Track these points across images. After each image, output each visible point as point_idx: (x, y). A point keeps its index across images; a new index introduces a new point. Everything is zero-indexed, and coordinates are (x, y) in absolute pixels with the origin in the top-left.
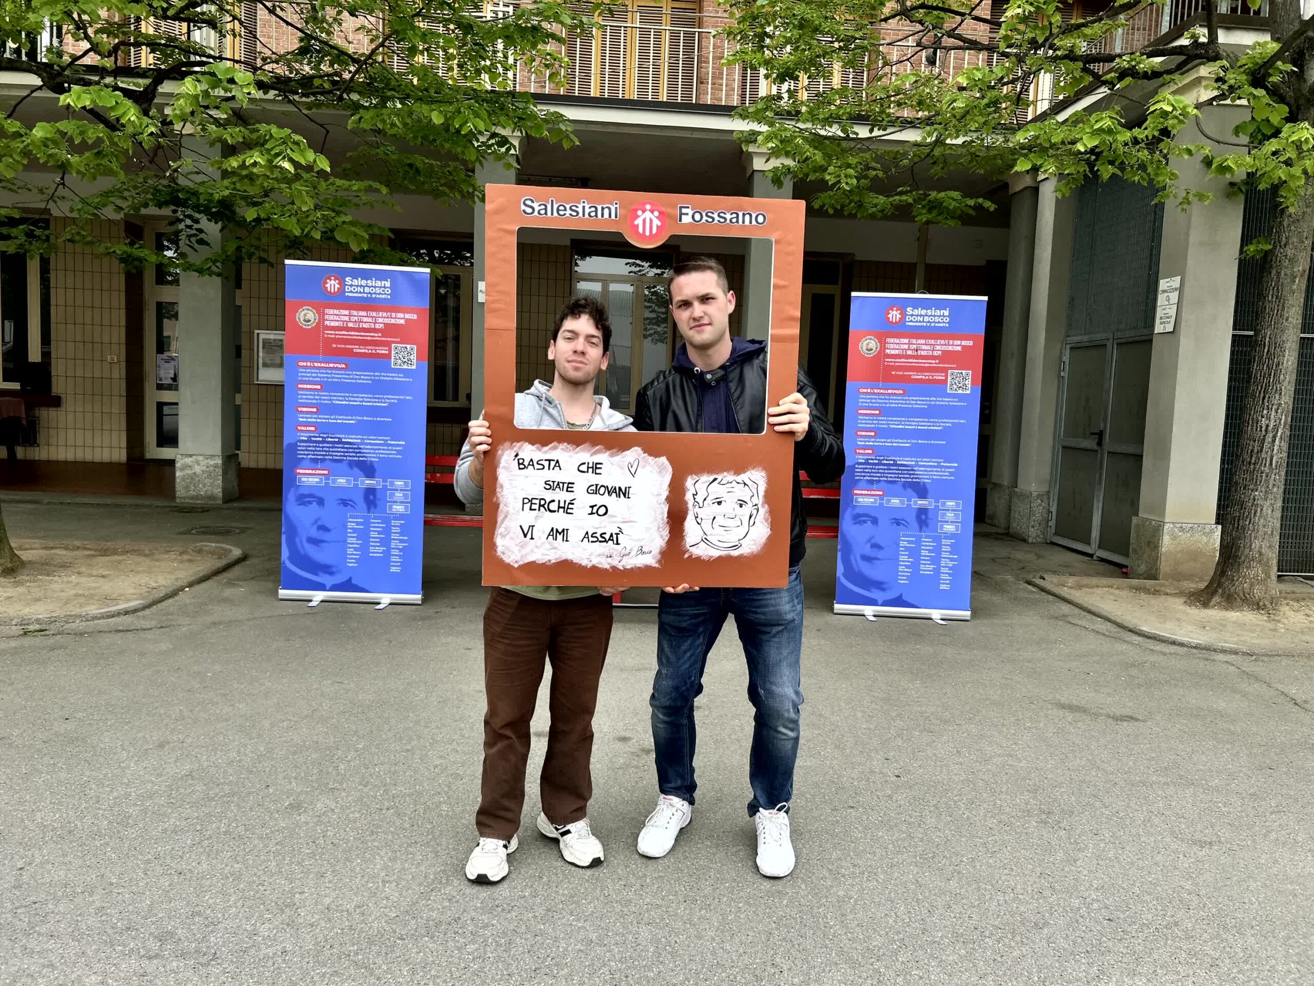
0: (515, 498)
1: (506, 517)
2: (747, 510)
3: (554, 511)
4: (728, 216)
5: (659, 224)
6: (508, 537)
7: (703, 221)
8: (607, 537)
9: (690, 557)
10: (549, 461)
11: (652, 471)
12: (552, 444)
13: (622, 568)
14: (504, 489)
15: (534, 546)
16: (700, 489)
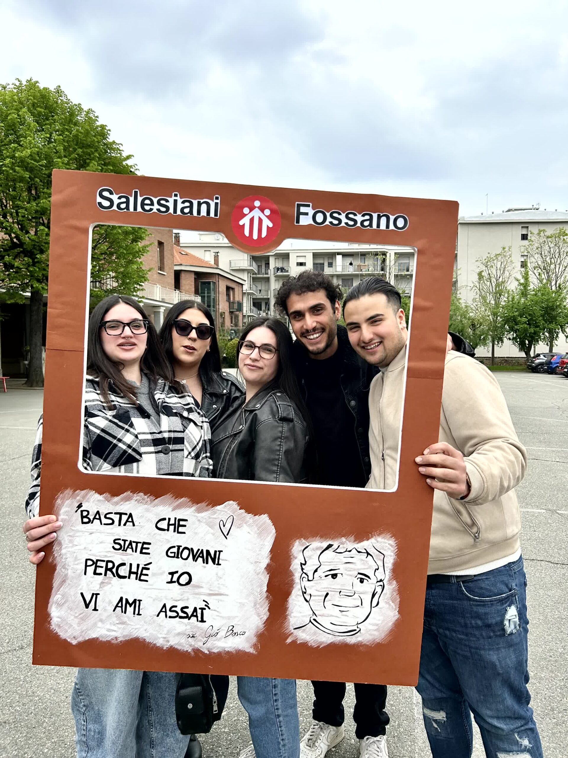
0: (76, 559)
1: (64, 581)
2: (369, 587)
3: (124, 577)
5: (271, 225)
6: (67, 605)
8: (190, 611)
9: (294, 642)
10: (121, 514)
11: (250, 532)
12: (125, 494)
13: (207, 652)
14: (63, 547)
15: (98, 619)
16: (310, 558)
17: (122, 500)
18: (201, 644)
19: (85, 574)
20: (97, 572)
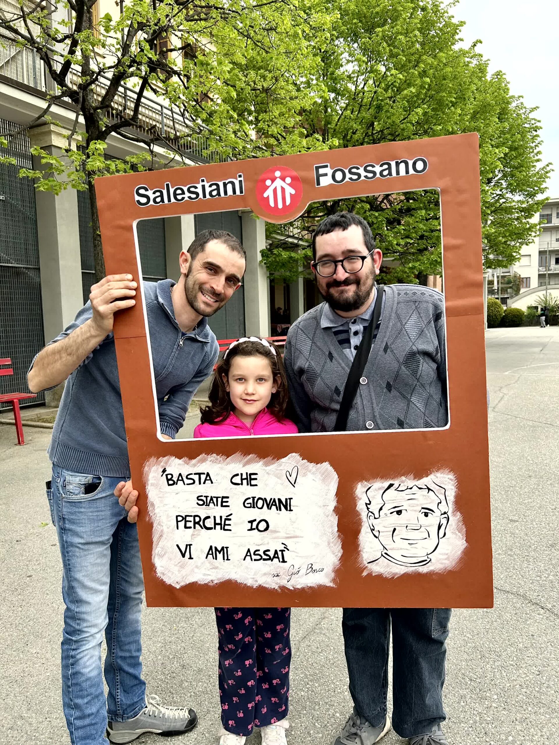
0: (168, 516)
1: (161, 536)
2: (434, 520)
3: (211, 528)
4: (378, 169)
5: (293, 192)
7: (347, 179)
8: (271, 554)
9: (370, 575)
10: (200, 474)
11: (315, 479)
12: (200, 456)
13: (291, 588)
14: (156, 507)
15: (194, 566)
16: (374, 498)
17: (199, 462)
18: (285, 582)
19: (178, 528)
20: (188, 525)
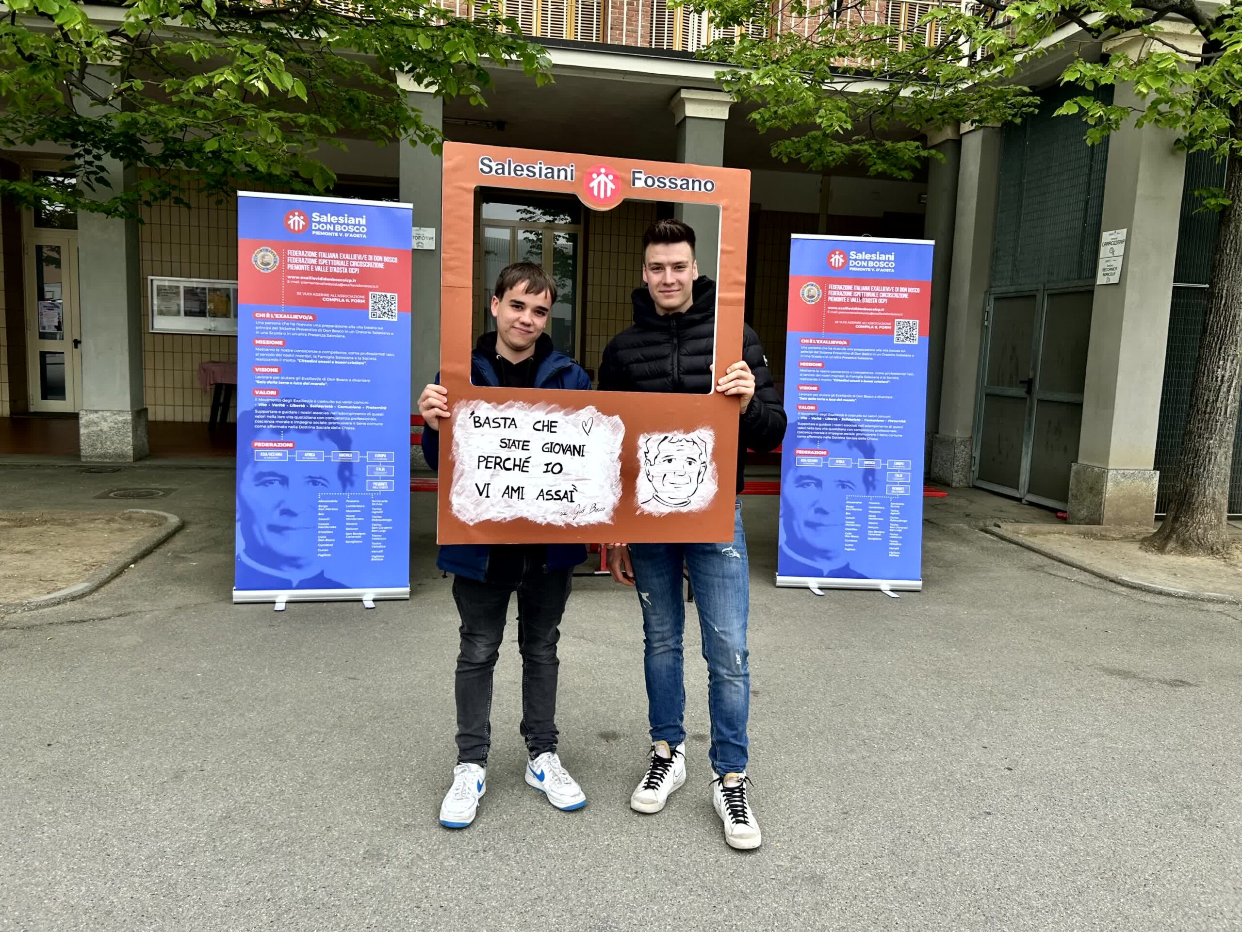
0: (471, 456)
1: (462, 475)
2: (696, 467)
3: (510, 469)
4: (679, 182)
5: (614, 187)
6: (464, 495)
7: (656, 186)
8: (562, 494)
9: (642, 513)
10: (505, 419)
11: (606, 429)
12: (508, 403)
13: (576, 525)
14: (460, 447)
15: (490, 504)
16: (651, 447)
17: (506, 407)
18: (571, 519)
19: (478, 468)
20: (488, 466)
